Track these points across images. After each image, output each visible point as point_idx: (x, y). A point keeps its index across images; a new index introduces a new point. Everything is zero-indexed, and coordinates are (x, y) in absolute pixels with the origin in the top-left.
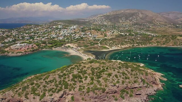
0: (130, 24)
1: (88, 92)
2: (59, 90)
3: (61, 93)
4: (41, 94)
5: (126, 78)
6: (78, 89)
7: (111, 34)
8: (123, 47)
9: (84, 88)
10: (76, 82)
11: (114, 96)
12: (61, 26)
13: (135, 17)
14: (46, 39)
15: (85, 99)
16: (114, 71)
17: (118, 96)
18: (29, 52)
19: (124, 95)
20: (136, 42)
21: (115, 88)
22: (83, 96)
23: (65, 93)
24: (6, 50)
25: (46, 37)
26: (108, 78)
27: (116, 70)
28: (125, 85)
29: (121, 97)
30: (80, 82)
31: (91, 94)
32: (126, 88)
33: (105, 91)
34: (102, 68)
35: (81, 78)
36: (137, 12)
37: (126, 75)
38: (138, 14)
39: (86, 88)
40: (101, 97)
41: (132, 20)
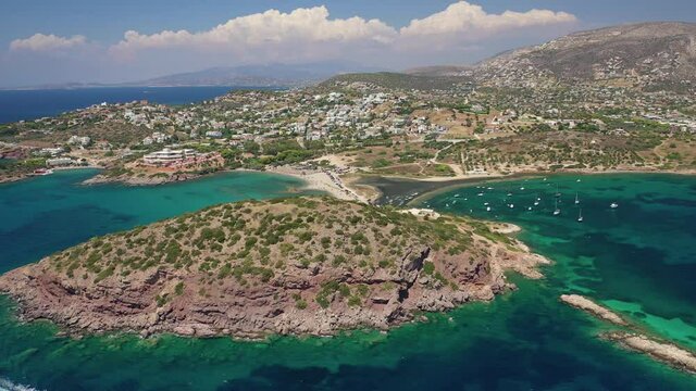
0: (635, 86)
1: (222, 276)
2: (151, 264)
3: (154, 270)
4: (105, 268)
5: (359, 251)
6: (199, 265)
7: (506, 124)
8: (514, 169)
9: (214, 266)
10: (203, 247)
11: (297, 297)
12: (338, 95)
13: (666, 55)
14: (270, 137)
15: (207, 293)
16: (330, 227)
17: (309, 296)
18: (189, 177)
19: (330, 297)
20: (577, 155)
21: (306, 275)
22: (206, 286)
23: (162, 273)
24: (128, 166)
25: (273, 133)
26: (296, 246)
27: (337, 227)
28: (341, 270)
29: (319, 300)
30: (214, 248)
31: (229, 282)
32: (343, 280)
33: (271, 279)
34: (295, 218)
35: (222, 240)
36: (681, 32)
37: (366, 241)
38: (682, 42)
39: (223, 264)
40: (254, 292)
41: (650, 69)
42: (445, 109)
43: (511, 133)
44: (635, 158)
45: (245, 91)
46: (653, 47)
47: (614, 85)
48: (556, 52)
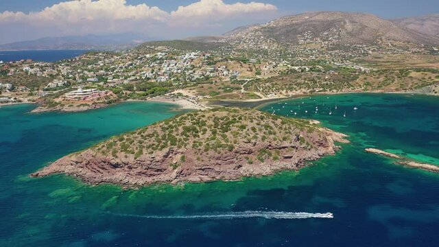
0: (322, 48)
1: (206, 150)
2: (163, 147)
3: (166, 150)
4: (136, 151)
5: (270, 133)
6: (191, 145)
7: (272, 69)
8: (291, 94)
9: (200, 145)
10: (188, 136)
11: (247, 158)
12: (164, 54)
13: (335, 30)
14: (132, 80)
15: (201, 159)
16: (252, 122)
17: (253, 157)
18: (102, 105)
19: (263, 157)
20: (320, 85)
21: (250, 146)
22: (199, 155)
23: (171, 151)
24: (57, 100)
26: (240, 132)
27: (255, 122)
28: (266, 143)
29: (259, 159)
30: (195, 136)
31: (211, 153)
32: (268, 148)
33: (234, 150)
34: (231, 118)
35: (197, 132)
36: (341, 17)
37: (271, 128)
38: (342, 23)
39: (204, 144)
40: (226, 157)
41: (327, 38)
42: (234, 61)
43: (277, 75)
44: (349, 86)
45: (95, 53)
46: (328, 25)
47: (311, 47)
48: (275, 28)
